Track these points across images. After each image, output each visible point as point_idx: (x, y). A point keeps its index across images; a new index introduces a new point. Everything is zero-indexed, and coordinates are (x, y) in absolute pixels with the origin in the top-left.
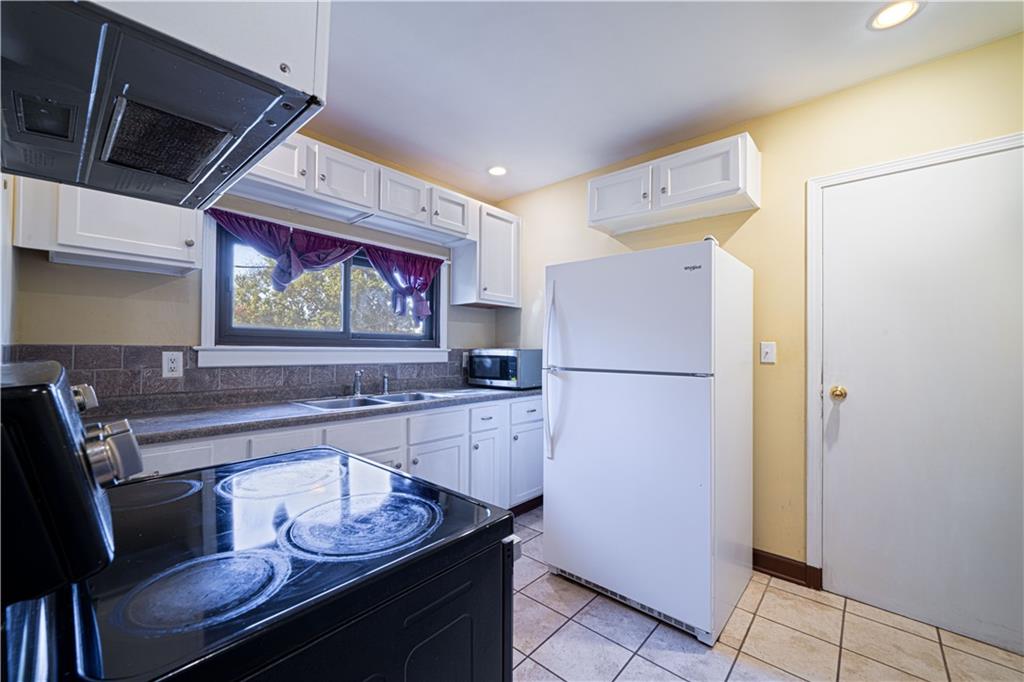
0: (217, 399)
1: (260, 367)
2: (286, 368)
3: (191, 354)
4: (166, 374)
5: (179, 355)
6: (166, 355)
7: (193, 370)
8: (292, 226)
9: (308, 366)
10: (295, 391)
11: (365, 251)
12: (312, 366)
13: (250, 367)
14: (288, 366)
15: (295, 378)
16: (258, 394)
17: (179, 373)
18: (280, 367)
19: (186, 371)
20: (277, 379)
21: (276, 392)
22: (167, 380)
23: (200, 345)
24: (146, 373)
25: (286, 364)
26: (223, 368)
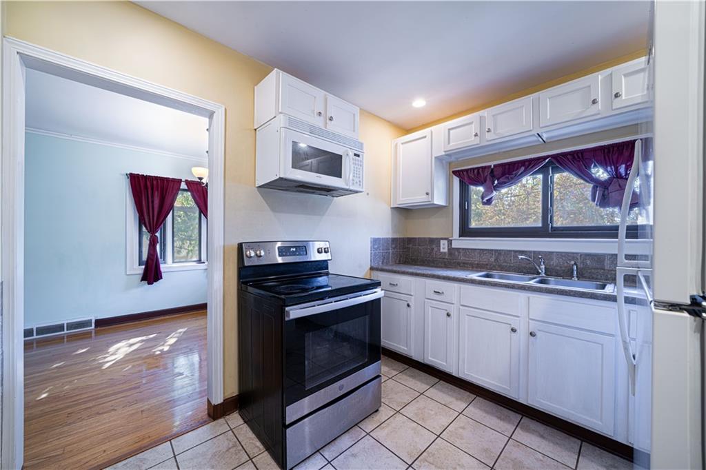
0: (459, 264)
1: (480, 250)
2: (496, 251)
3: (450, 242)
4: (442, 250)
5: (446, 242)
6: (442, 241)
7: (451, 249)
8: (492, 164)
9: (511, 251)
10: (499, 266)
11: (553, 160)
12: (513, 251)
13: (476, 249)
14: (497, 250)
15: (502, 258)
16: (478, 264)
17: (446, 250)
18: (492, 250)
19: (448, 249)
20: (491, 257)
21: (487, 265)
22: (442, 253)
23: (452, 237)
24: (436, 249)
25: (497, 248)
26: (463, 249)
